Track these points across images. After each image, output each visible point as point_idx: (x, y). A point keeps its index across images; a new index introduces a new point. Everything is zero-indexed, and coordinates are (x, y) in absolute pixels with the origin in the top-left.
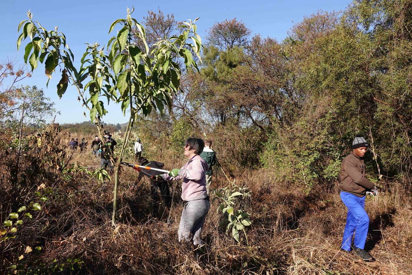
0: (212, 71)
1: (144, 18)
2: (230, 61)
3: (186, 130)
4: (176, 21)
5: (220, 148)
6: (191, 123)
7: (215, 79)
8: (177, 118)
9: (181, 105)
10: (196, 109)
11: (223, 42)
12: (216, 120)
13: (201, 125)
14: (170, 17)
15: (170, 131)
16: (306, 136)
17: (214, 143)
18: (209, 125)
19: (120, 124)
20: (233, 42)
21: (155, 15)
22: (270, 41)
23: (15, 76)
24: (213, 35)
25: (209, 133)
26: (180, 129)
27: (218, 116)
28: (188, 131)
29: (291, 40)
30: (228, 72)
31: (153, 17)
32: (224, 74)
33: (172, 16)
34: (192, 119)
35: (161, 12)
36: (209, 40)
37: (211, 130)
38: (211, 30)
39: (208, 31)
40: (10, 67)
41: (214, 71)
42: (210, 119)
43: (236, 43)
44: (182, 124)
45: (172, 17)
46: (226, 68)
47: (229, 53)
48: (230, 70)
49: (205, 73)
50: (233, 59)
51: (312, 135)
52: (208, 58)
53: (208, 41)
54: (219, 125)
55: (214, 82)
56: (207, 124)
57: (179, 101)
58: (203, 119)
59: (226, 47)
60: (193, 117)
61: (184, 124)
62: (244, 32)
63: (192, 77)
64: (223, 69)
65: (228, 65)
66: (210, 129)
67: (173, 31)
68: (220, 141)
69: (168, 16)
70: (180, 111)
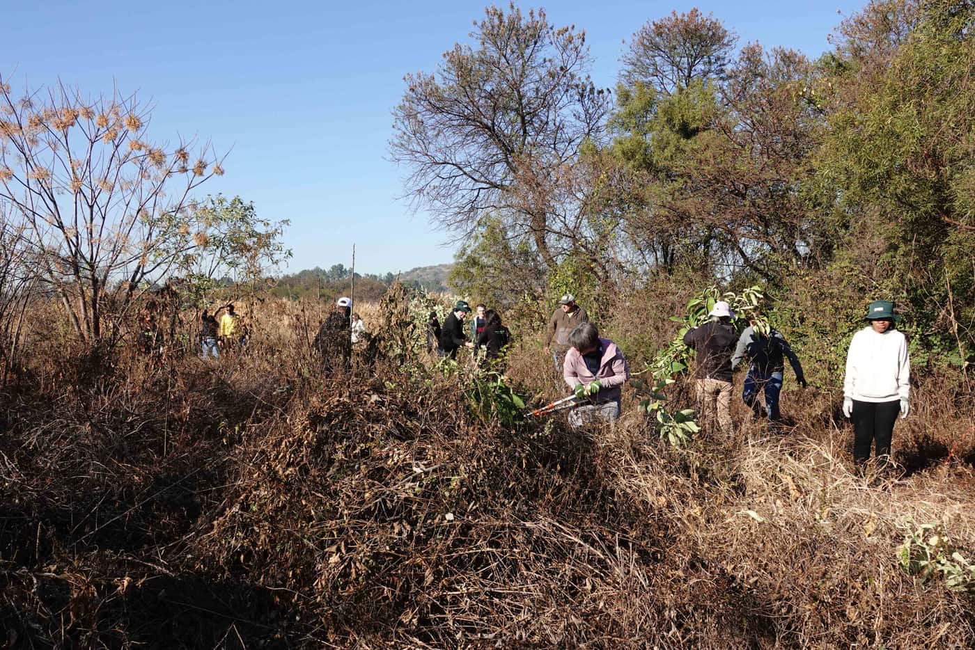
0: (639, 144)
1: (475, 23)
2: (684, 122)
3: (580, 285)
4: (550, 26)
5: (660, 325)
6: (592, 269)
7: (648, 165)
8: (560, 261)
9: (568, 229)
10: (604, 237)
11: (668, 68)
12: (651, 259)
13: (615, 276)
14: (537, 18)
15: (540, 290)
16: (849, 292)
17: (647, 314)
18: (635, 273)
19: (393, 274)
20: (691, 66)
21: (501, 15)
22: (788, 59)
23: (191, 174)
24: (641, 51)
25: (635, 292)
26: (566, 284)
27: (655, 251)
28: (585, 288)
29: (834, 59)
30: (678, 149)
31: (496, 22)
32: (667, 153)
33: (542, 14)
34: (595, 260)
35: (516, 8)
36: (633, 64)
37: (639, 285)
38: (636, 39)
39: (629, 40)
40: (184, 157)
41: (643, 146)
42: (637, 258)
43: (700, 67)
44: (569, 273)
45: (540, 15)
46: (673, 137)
47: (680, 100)
48: (683, 141)
49: (623, 153)
50: (689, 115)
51: (861, 289)
52: (630, 114)
53: (630, 68)
54: (658, 273)
55: (645, 172)
56: (629, 272)
57: (563, 219)
58: (620, 259)
59: (675, 80)
60: (597, 257)
61: (574, 273)
62: (720, 39)
63: (594, 163)
64: (665, 139)
65: (677, 132)
66: (637, 283)
67: (544, 48)
68: (661, 309)
69: (532, 13)
70: (566, 244)
